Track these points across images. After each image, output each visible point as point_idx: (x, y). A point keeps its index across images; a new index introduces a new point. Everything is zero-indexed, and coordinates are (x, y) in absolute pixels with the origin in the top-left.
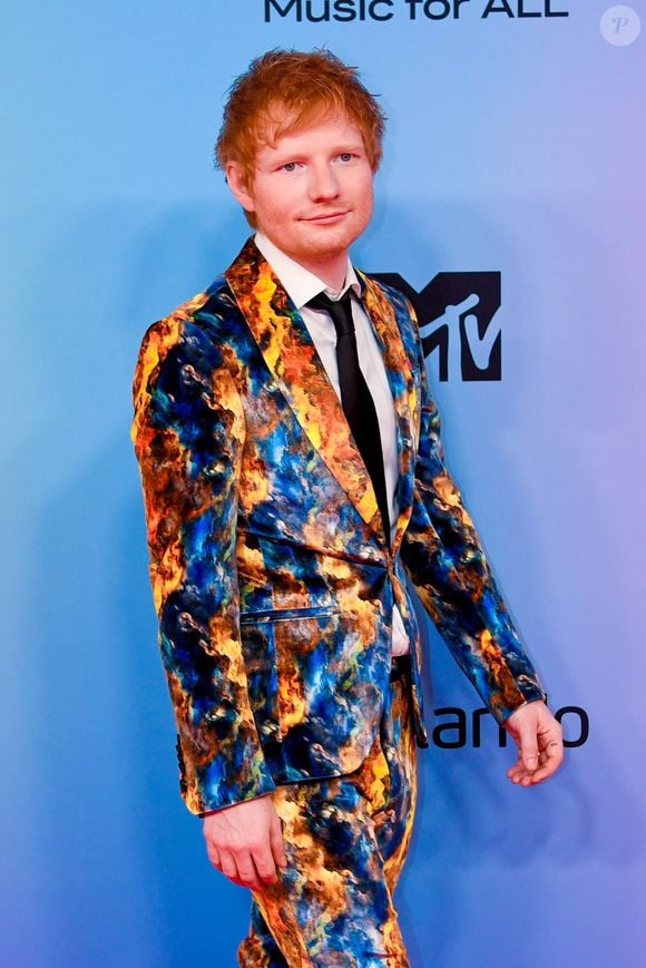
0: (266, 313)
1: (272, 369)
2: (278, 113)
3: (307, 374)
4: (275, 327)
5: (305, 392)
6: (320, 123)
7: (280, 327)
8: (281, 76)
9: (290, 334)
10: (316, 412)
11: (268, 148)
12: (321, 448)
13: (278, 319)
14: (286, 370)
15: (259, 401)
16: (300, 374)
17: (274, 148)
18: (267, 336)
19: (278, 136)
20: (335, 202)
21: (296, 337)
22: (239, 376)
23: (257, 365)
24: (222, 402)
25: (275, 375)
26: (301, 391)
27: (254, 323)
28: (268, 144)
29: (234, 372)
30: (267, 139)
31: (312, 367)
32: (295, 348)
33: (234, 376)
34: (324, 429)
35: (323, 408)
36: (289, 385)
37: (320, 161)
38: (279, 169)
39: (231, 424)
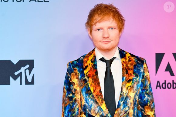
0: (89, 62)
1: (85, 74)
2: (97, 17)
3: (93, 75)
4: (89, 65)
5: (92, 80)
6: (106, 20)
7: (91, 65)
8: (99, 9)
9: (92, 67)
10: (93, 84)
11: (94, 25)
12: (93, 92)
13: (91, 63)
14: (89, 74)
15: (81, 81)
16: (92, 75)
17: (95, 25)
18: (87, 67)
19: (96, 22)
20: (108, 38)
21: (93, 67)
22: (77, 75)
23: (82, 73)
24: (72, 80)
25: (85, 75)
26: (91, 79)
27: (85, 64)
28: (94, 24)
29: (76, 74)
30: (94, 23)
31: (95, 74)
32: (92, 70)
33: (76, 75)
34: (94, 88)
35: (95, 84)
36: (88, 78)
37: (106, 29)
38: (97, 30)
39: (74, 85)
